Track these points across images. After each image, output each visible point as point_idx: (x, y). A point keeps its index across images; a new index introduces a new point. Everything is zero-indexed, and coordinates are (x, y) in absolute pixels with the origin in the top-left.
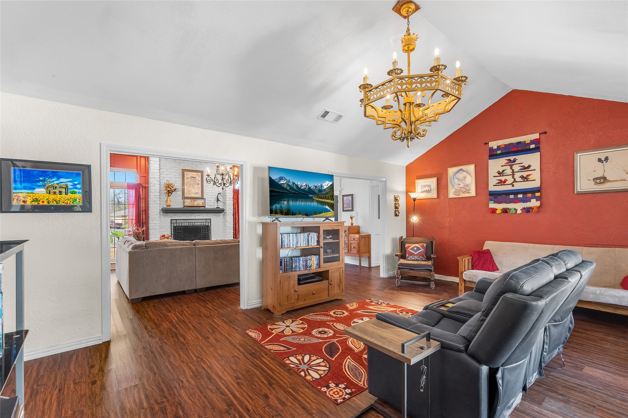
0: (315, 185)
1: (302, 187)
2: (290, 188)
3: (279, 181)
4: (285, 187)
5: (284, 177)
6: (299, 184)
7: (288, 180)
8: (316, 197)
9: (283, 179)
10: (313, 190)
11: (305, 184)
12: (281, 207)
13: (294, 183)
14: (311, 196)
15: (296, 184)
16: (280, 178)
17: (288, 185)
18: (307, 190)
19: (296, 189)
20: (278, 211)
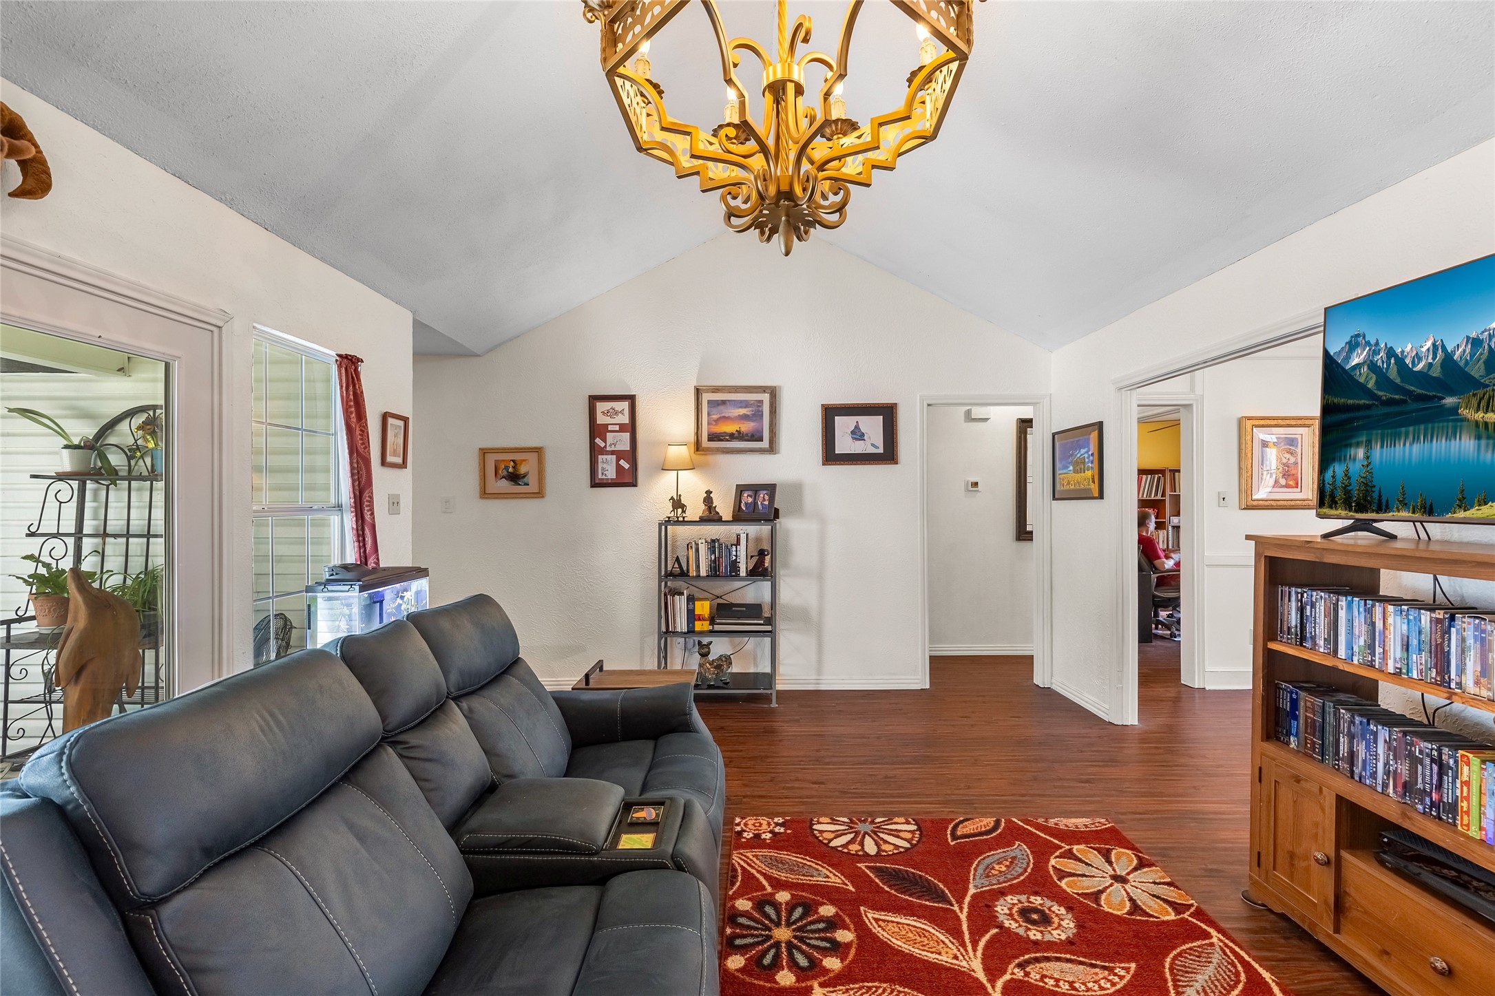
0: (1473, 335)
1: (1420, 359)
2: (1377, 383)
3: (1348, 358)
4: (1362, 380)
5: (1361, 332)
6: (1406, 348)
7: (1373, 342)
8: (1474, 402)
9: (1357, 345)
10: (1462, 364)
11: (1429, 344)
12: (1347, 475)
13: (1391, 353)
14: (1449, 401)
15: (1396, 356)
16: (1349, 343)
17: (1373, 367)
18: (1436, 372)
19: (1398, 381)
20: (1339, 494)
